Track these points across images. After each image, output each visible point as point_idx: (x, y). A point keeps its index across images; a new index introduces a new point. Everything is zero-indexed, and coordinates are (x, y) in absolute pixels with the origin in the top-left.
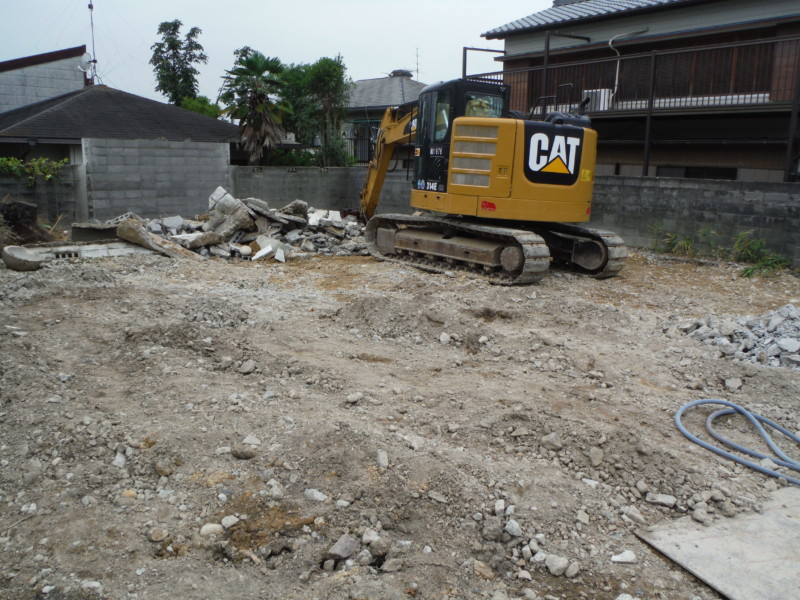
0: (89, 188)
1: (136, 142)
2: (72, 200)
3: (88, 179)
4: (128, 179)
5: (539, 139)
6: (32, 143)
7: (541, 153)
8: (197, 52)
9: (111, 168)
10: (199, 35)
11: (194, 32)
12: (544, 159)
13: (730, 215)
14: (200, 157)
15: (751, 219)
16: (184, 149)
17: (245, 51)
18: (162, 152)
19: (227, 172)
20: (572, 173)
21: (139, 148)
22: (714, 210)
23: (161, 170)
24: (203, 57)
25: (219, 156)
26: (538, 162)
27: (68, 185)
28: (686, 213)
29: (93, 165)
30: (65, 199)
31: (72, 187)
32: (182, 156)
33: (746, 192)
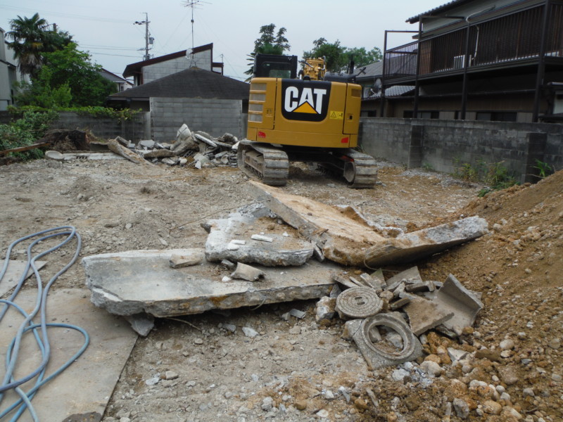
0: (152, 125)
1: (181, 100)
2: (142, 132)
3: (152, 120)
4: (175, 121)
5: (292, 90)
6: (129, 100)
7: (292, 99)
8: (284, 43)
9: (166, 114)
10: (285, 32)
11: (281, 31)
12: (295, 104)
13: (498, 149)
14: (223, 108)
15: (509, 153)
16: (212, 103)
17: (321, 41)
18: (197, 105)
19: (240, 118)
20: (320, 112)
21: (183, 103)
22: (490, 146)
23: (196, 116)
24: (287, 47)
25: (235, 108)
26: (291, 106)
27: (140, 124)
28: (476, 148)
29: (155, 112)
30: (138, 131)
31: (143, 125)
32: (210, 108)
33: (508, 131)
